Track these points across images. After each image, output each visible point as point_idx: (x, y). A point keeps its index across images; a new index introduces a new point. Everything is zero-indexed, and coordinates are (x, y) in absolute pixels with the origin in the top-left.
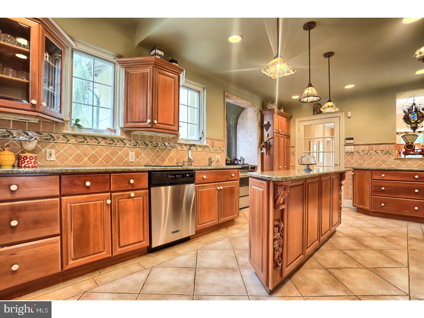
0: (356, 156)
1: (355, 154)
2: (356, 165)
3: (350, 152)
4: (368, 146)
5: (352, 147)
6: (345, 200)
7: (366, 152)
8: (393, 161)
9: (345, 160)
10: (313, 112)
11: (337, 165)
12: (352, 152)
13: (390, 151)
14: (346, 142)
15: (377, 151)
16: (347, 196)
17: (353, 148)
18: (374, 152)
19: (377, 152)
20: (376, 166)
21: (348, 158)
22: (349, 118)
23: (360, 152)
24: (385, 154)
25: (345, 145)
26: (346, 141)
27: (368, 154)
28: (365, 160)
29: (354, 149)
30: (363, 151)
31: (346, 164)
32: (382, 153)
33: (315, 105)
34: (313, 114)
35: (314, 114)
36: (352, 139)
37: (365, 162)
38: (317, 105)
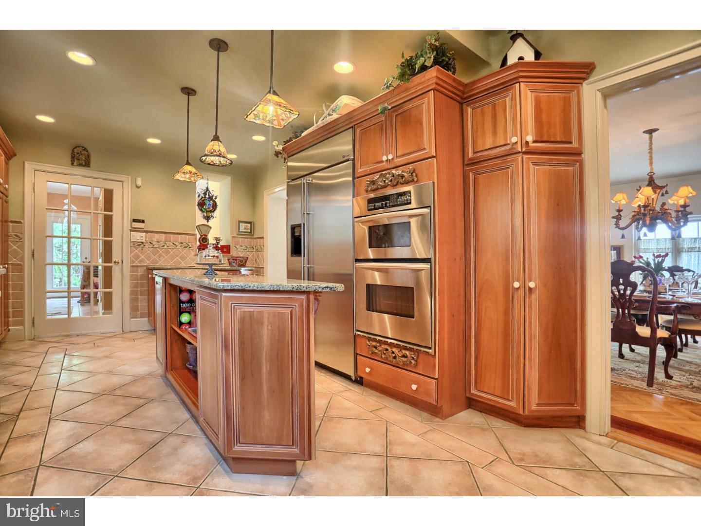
0: (148, 250)
1: (147, 245)
2: (148, 262)
3: (139, 242)
4: (164, 235)
5: (143, 234)
6: (132, 320)
7: (162, 243)
8: (194, 257)
9: (132, 255)
10: (70, 159)
11: (118, 263)
12: (142, 243)
13: (189, 244)
14: (133, 226)
15: (175, 243)
16: (134, 312)
17: (144, 237)
18: (172, 244)
19: (175, 245)
20: (174, 265)
21: (136, 251)
22: (138, 187)
23: (154, 243)
24: (184, 247)
25: (131, 231)
26: (134, 223)
27: (164, 246)
28: (160, 256)
29: (146, 238)
30: (158, 242)
31: (132, 262)
32: (181, 246)
33: (76, 148)
34: (70, 162)
35: (72, 164)
36: (143, 221)
37: (161, 258)
38: (80, 149)
